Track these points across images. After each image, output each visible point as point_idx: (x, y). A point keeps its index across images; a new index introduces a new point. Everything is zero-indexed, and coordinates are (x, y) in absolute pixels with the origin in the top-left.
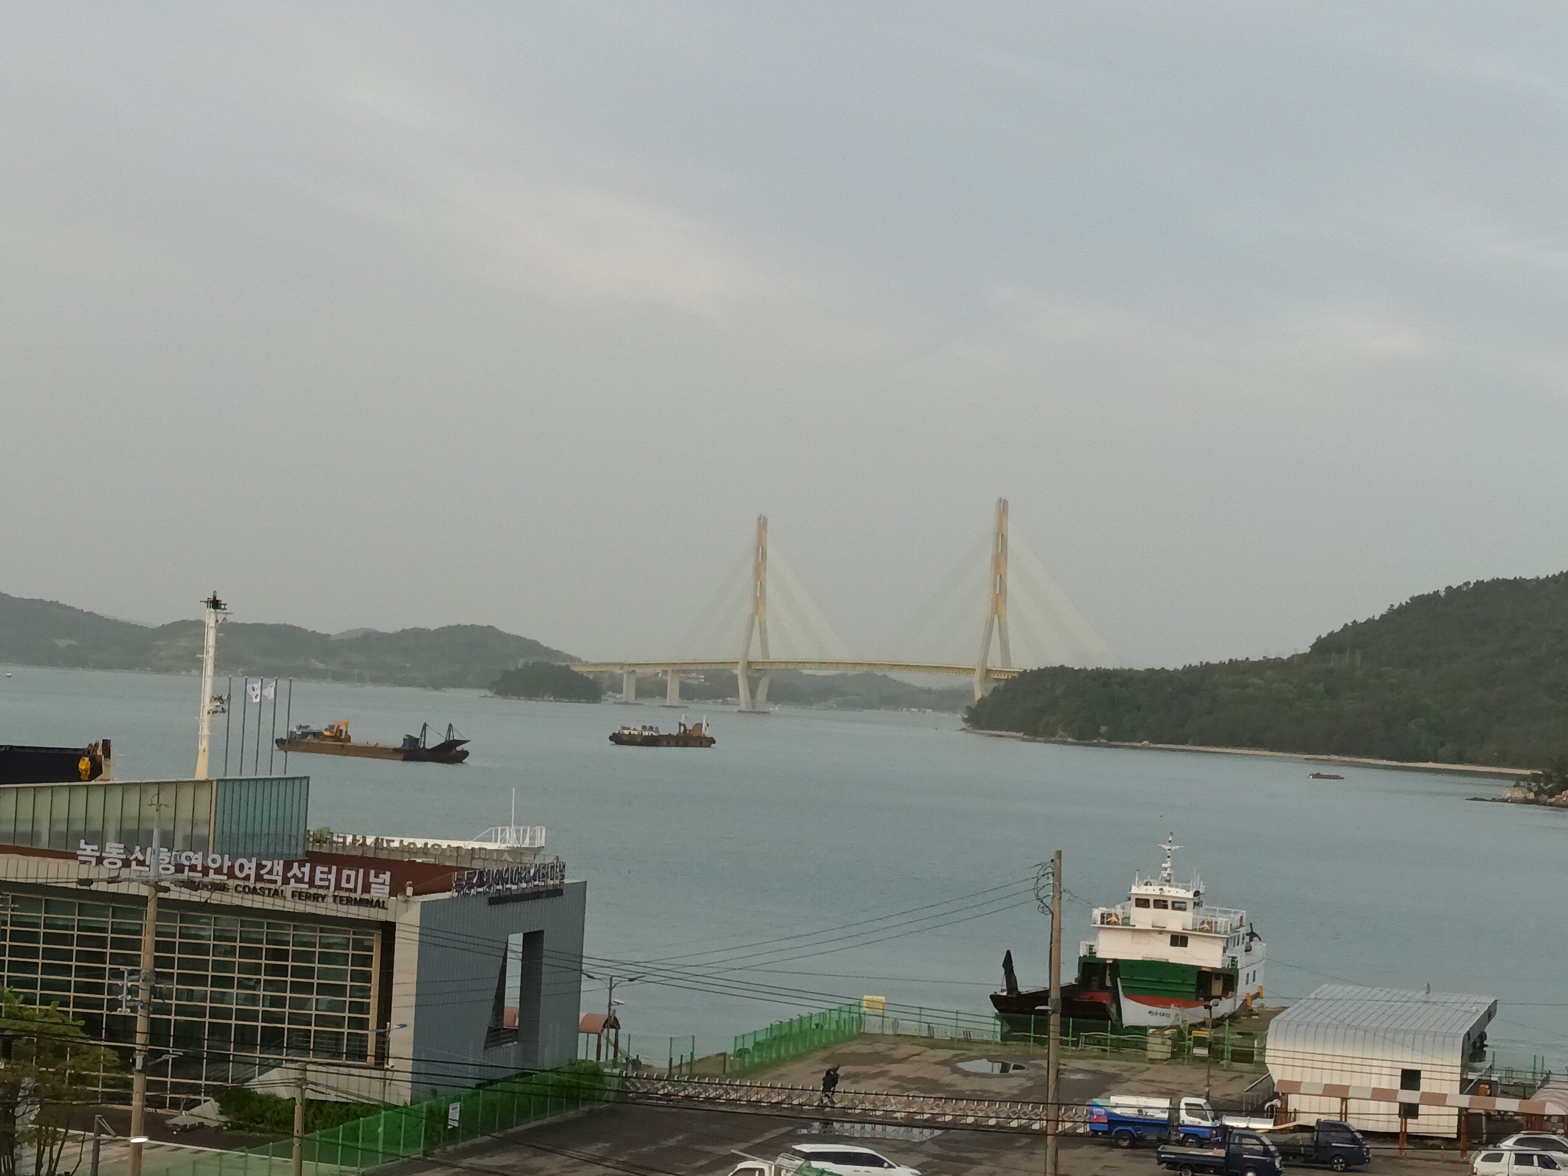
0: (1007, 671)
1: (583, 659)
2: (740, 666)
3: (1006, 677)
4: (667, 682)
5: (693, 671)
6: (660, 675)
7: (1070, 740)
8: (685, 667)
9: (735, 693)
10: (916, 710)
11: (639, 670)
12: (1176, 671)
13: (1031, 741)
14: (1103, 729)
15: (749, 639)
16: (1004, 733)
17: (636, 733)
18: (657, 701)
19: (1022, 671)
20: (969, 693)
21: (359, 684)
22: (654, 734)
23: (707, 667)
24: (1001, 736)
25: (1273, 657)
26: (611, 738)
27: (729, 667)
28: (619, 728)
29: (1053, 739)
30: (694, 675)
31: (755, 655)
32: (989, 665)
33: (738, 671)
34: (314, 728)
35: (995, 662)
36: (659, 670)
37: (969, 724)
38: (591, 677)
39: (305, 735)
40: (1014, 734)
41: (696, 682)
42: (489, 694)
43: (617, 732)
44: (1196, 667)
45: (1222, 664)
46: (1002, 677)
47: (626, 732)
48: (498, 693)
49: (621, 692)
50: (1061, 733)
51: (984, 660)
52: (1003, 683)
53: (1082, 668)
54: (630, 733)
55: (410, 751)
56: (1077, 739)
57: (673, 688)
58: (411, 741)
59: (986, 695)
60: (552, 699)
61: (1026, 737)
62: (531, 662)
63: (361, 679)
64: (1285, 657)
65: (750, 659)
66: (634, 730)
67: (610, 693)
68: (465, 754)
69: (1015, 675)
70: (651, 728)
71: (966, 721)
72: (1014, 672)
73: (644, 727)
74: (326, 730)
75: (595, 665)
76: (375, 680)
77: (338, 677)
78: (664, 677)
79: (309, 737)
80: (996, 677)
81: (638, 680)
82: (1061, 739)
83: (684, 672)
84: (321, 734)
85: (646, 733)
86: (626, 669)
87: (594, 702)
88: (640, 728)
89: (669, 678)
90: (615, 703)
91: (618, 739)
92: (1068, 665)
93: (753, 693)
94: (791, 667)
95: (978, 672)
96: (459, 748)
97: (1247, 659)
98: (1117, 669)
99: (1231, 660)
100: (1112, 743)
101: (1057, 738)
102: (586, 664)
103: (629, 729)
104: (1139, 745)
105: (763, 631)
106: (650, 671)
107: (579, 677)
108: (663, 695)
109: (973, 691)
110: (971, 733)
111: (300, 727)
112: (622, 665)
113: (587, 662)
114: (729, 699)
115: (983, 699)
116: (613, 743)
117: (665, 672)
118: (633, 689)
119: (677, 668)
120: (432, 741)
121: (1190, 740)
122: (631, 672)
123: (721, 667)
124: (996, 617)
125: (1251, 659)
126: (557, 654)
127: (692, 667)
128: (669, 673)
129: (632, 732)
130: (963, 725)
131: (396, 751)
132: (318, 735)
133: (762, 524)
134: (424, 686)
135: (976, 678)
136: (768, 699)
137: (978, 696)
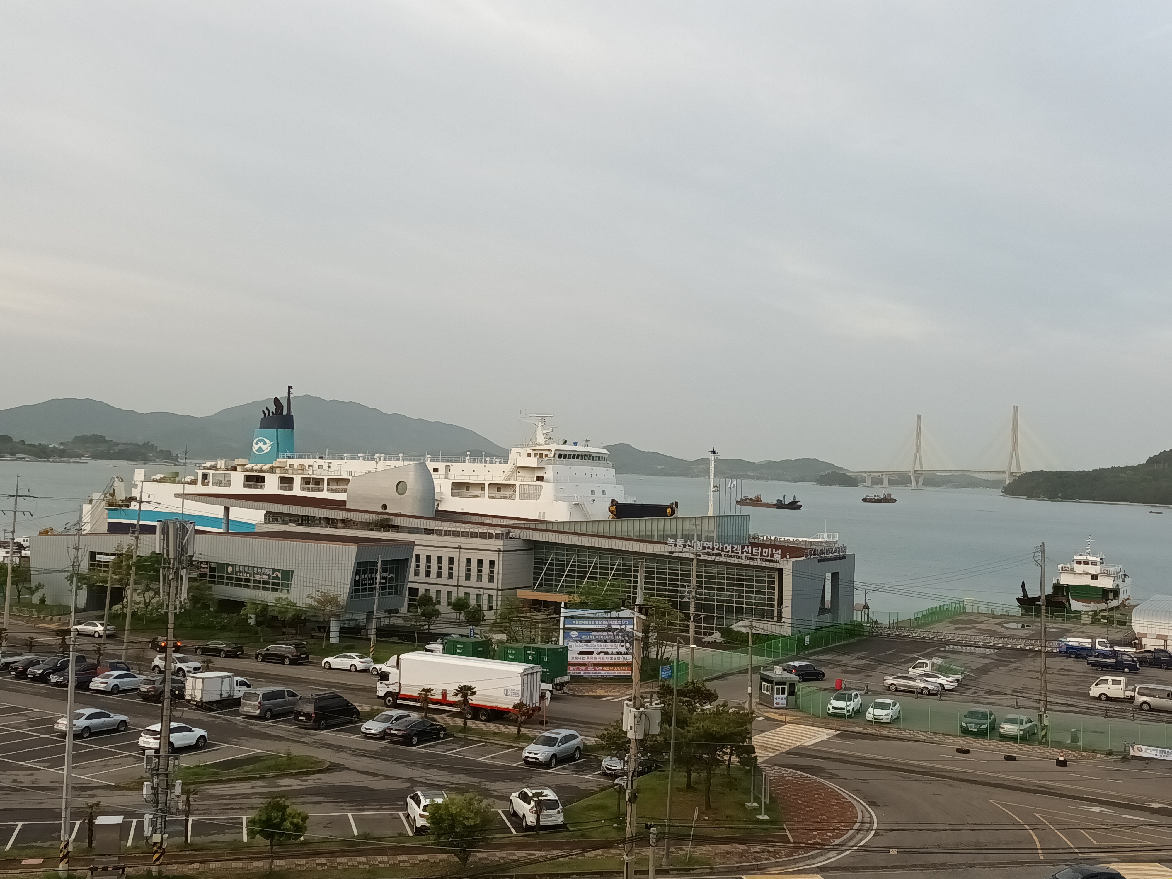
0: (1019, 473)
1: (850, 470)
2: (912, 472)
3: (1019, 475)
4: (883, 479)
6: (880, 476)
8: (890, 473)
9: (910, 482)
11: (872, 474)
12: (1089, 472)
13: (1030, 500)
14: (1060, 495)
15: (915, 462)
16: (1019, 497)
17: (872, 498)
18: (880, 486)
19: (1025, 472)
20: (1004, 481)
22: (878, 498)
23: (899, 473)
25: (1130, 466)
26: (862, 500)
27: (907, 473)
28: (865, 496)
29: (1039, 499)
30: (894, 476)
31: (918, 468)
32: (1012, 471)
33: (911, 474)
34: (750, 497)
35: (1014, 469)
36: (880, 474)
37: (1004, 493)
38: (854, 477)
39: (746, 499)
40: (1023, 497)
41: (894, 478)
42: (814, 484)
43: (865, 498)
44: (1098, 470)
45: (1109, 469)
47: (868, 498)
48: (818, 484)
49: (865, 482)
50: (1042, 496)
52: (1018, 477)
53: (1050, 471)
55: (779, 505)
56: (1049, 499)
57: (886, 481)
58: (779, 501)
59: (1011, 482)
60: (839, 485)
61: (1028, 498)
62: (830, 472)
63: (767, 479)
64: (1135, 466)
65: (916, 469)
67: (861, 483)
70: (877, 496)
72: (1022, 473)
74: (754, 498)
75: (855, 472)
77: (758, 478)
78: (882, 477)
79: (748, 500)
80: (1015, 475)
81: (872, 478)
85: (875, 498)
86: (867, 474)
87: (855, 487)
88: (873, 496)
89: (884, 477)
90: (863, 487)
91: (865, 500)
92: (1044, 470)
93: (917, 482)
94: (932, 472)
95: (1007, 473)
96: (798, 504)
97: (1119, 466)
98: (1065, 471)
99: (1113, 467)
100: (1063, 500)
102: (852, 472)
103: (869, 496)
104: (1075, 501)
105: (920, 459)
106: (876, 474)
107: (849, 477)
108: (882, 483)
109: (1006, 480)
110: (1005, 496)
111: (745, 496)
112: (865, 472)
114: (908, 485)
116: (863, 502)
117: (882, 475)
118: (870, 481)
119: (887, 473)
120: (787, 502)
121: (1096, 499)
122: (869, 475)
123: (904, 472)
124: (1014, 452)
126: (840, 469)
127: (893, 473)
128: (884, 475)
129: (870, 498)
130: (1002, 494)
131: (774, 505)
132: (751, 499)
133: (919, 418)
134: (791, 481)
135: (1007, 475)
136: (923, 484)
137: (1008, 483)
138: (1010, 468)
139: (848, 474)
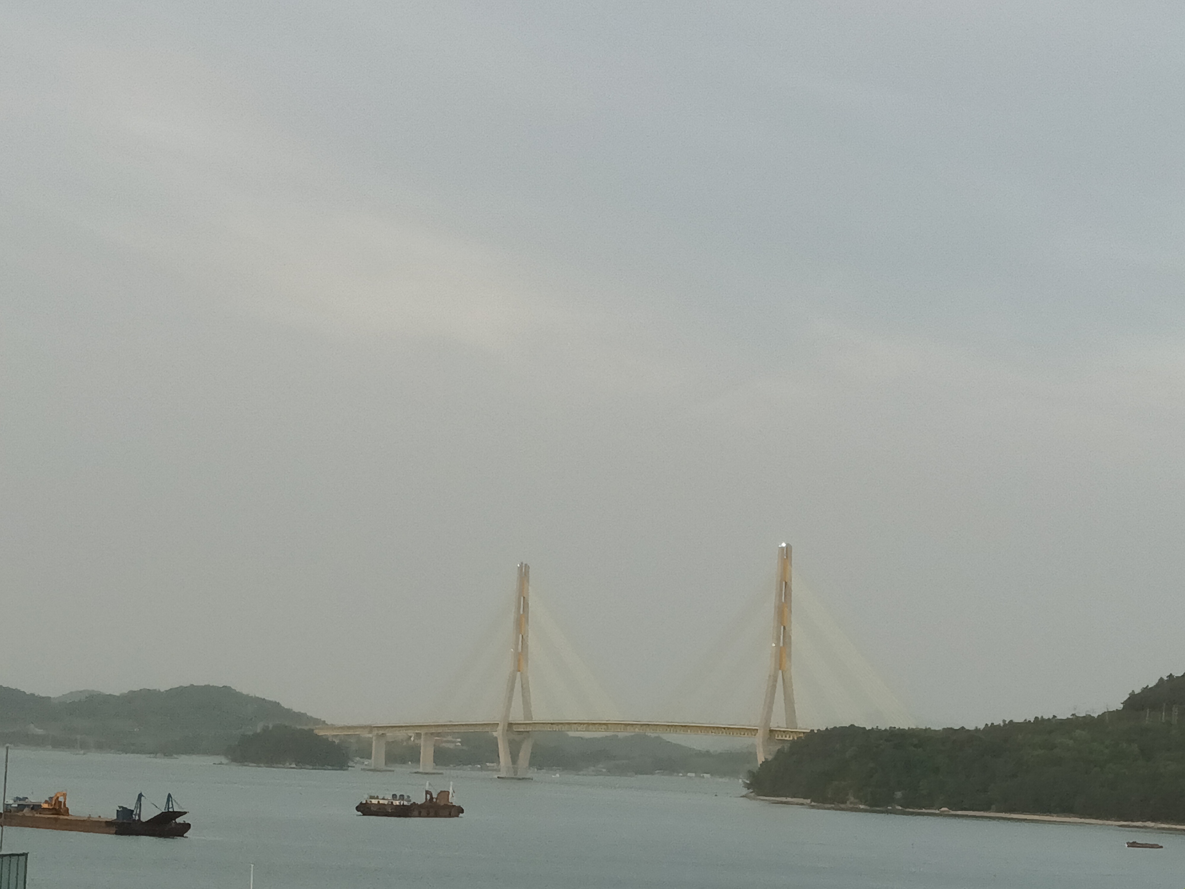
0: (792, 732)
1: (329, 722)
2: (500, 728)
3: (791, 738)
4: (420, 747)
5: (448, 734)
6: (412, 739)
7: (862, 807)
8: (440, 730)
9: (495, 757)
10: (693, 775)
11: (389, 734)
12: (977, 730)
13: (819, 808)
14: (899, 794)
15: (510, 699)
16: (789, 799)
17: (386, 802)
18: (409, 768)
19: (809, 731)
20: (751, 755)
21: (82, 752)
22: (406, 803)
23: (463, 730)
24: (785, 803)
25: (1083, 715)
26: (358, 809)
27: (487, 729)
28: (366, 796)
29: (842, 806)
30: (450, 738)
31: (517, 715)
32: (773, 726)
33: (498, 733)
34: (33, 800)
35: (778, 722)
36: (411, 733)
37: (751, 790)
38: (337, 741)
39: (21, 807)
40: (801, 800)
41: (451, 746)
42: (224, 760)
43: (364, 802)
44: (999, 725)
45: (1027, 723)
46: (787, 738)
47: (375, 801)
48: (234, 760)
49: (369, 757)
50: (852, 799)
51: (767, 719)
52: (787, 747)
53: (875, 727)
54: (379, 802)
55: (123, 823)
56: (871, 805)
57: (427, 754)
58: (124, 813)
59: (770, 758)
60: (294, 766)
61: (813, 803)
62: (271, 726)
63: (84, 746)
64: (1095, 715)
65: (511, 720)
66: (383, 799)
67: (358, 759)
68: (187, 827)
69: (802, 735)
70: (402, 797)
71: (748, 786)
72: (800, 733)
73: (394, 796)
74: (46, 802)
75: (343, 728)
76: (100, 747)
77: (58, 744)
78: (417, 742)
79: (26, 810)
80: (780, 738)
81: (388, 743)
82: (852, 806)
83: (438, 734)
84: (39, 806)
85: (397, 803)
86: (375, 732)
87: (341, 769)
88: (390, 798)
89: (422, 742)
90: (363, 770)
91: (365, 809)
92: (860, 723)
93: (514, 757)
94: (556, 728)
95: (760, 733)
96: (179, 820)
97: (1054, 716)
98: (913, 729)
99: (1036, 718)
100: (907, 810)
101: (848, 805)
102: (333, 727)
103: (377, 798)
104: (937, 812)
105: (525, 689)
106: (401, 735)
107: (323, 741)
108: (416, 760)
109: (756, 754)
110: (754, 799)
111: (18, 799)
112: (371, 728)
113: (332, 725)
114: (488, 764)
115: (766, 763)
116: (360, 813)
117: (418, 735)
118: (383, 756)
119: (433, 730)
121: (993, 807)
122: (380, 736)
123: (479, 729)
124: (780, 672)
125: (1059, 717)
126: (300, 716)
127: (446, 730)
128: (422, 737)
129: (381, 802)
130: (745, 791)
131: (109, 824)
132: (36, 807)
133: (524, 573)
134: (153, 752)
135: (758, 740)
136: (531, 764)
137: (761, 759)
138: (768, 719)
139: (321, 733)
